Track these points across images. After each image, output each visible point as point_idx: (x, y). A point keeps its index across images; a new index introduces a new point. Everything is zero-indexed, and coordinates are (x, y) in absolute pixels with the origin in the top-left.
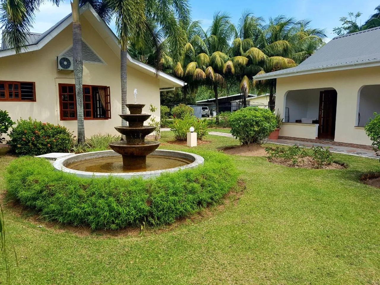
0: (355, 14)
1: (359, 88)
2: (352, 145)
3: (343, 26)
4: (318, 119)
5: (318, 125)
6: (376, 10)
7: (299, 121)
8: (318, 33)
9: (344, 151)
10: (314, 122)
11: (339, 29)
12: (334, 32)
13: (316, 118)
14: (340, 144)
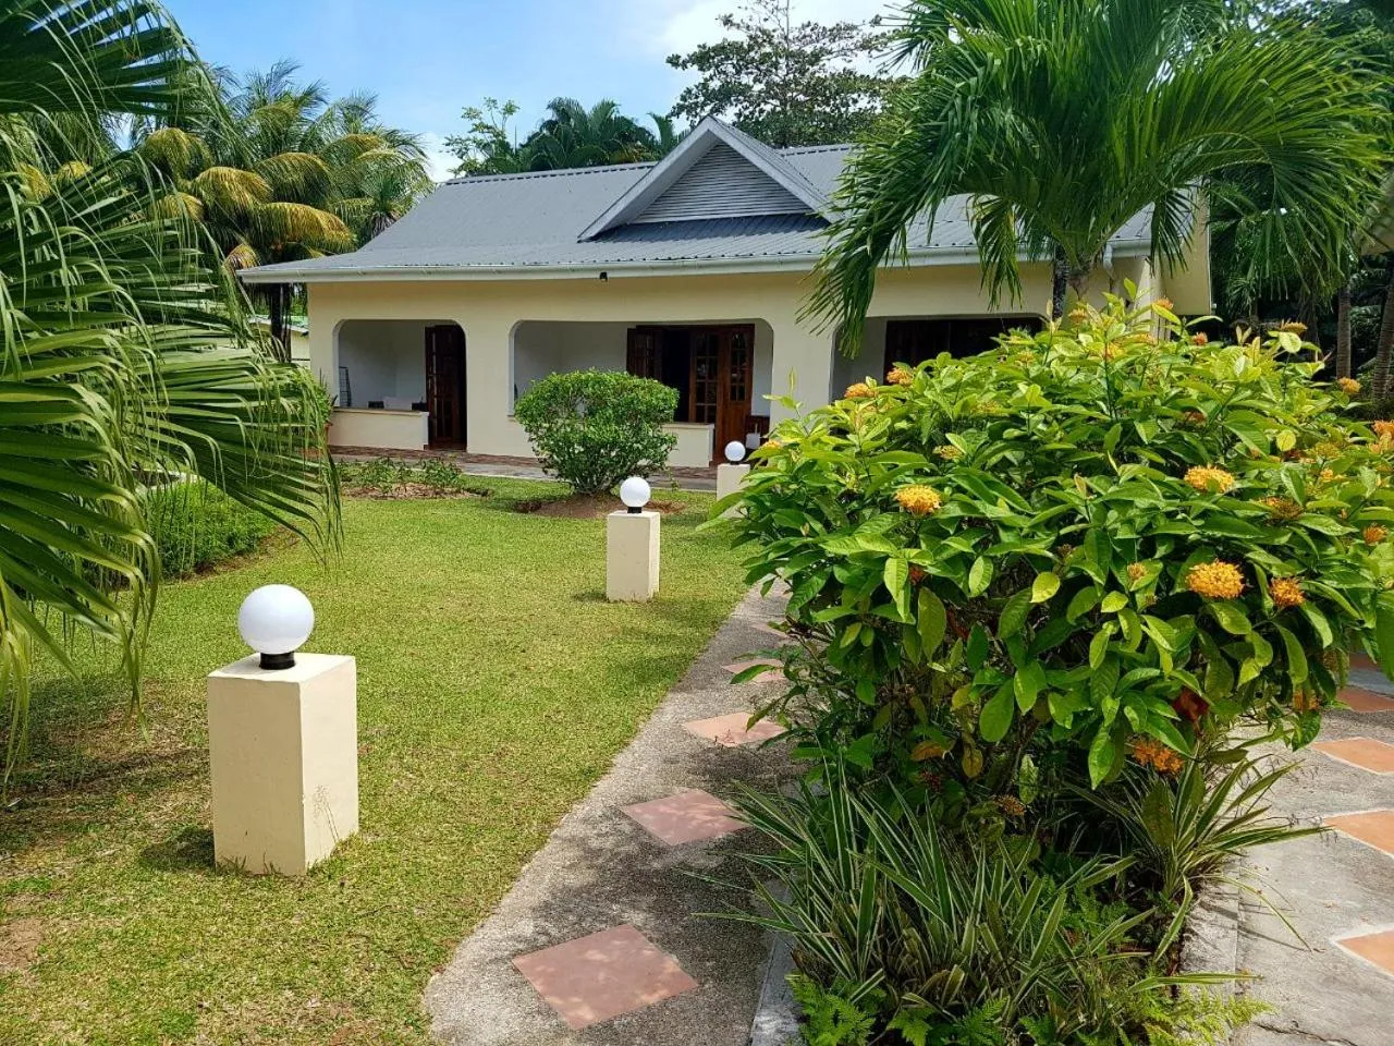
0: (501, 105)
1: (510, 327)
2: (505, 460)
3: (471, 136)
4: (424, 401)
5: (427, 413)
6: (550, 111)
7: (376, 405)
8: (404, 142)
9: (488, 472)
10: (417, 407)
11: (462, 141)
12: (451, 147)
13: (421, 398)
14: (481, 459)
